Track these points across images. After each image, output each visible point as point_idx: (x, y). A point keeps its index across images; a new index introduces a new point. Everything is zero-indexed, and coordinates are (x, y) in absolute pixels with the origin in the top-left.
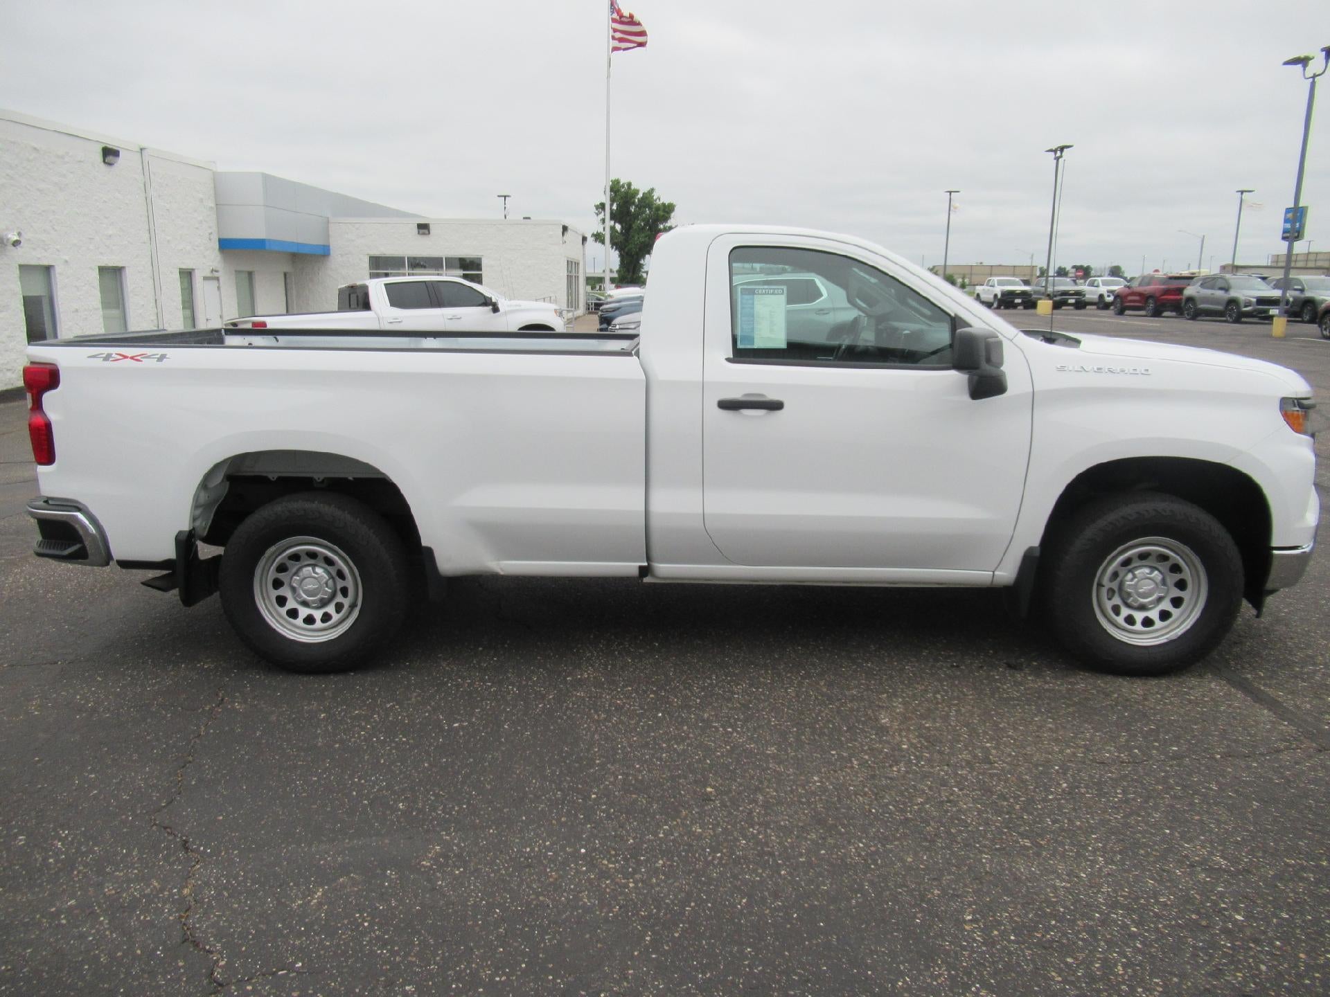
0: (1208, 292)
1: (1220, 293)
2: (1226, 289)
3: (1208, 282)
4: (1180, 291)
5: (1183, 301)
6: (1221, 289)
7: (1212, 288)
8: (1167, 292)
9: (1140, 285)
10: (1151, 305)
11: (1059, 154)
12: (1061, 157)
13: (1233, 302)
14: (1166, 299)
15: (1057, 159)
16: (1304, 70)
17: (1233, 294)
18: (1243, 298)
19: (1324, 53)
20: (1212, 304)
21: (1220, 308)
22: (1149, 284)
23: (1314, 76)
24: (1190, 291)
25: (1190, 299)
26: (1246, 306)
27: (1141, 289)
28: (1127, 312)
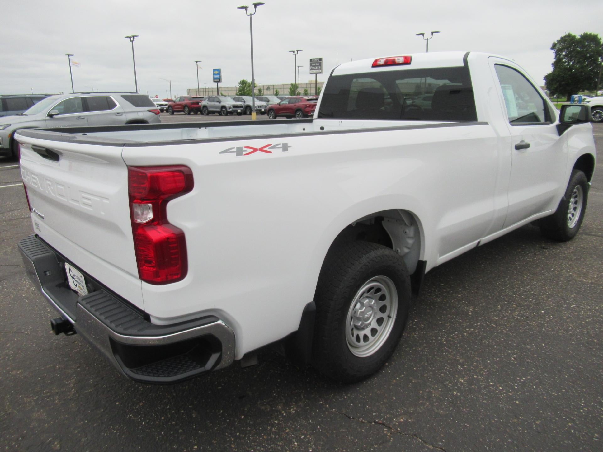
0: (212, 103)
1: (217, 104)
2: (220, 102)
3: (211, 99)
4: (198, 103)
5: (202, 107)
6: (217, 102)
7: (214, 101)
8: (193, 104)
9: (180, 101)
10: (187, 109)
11: (132, 39)
12: (134, 40)
13: (223, 107)
14: (194, 107)
15: (132, 42)
16: (246, 12)
17: (223, 104)
18: (228, 106)
19: (254, 6)
20: (215, 108)
21: (219, 110)
22: (184, 101)
23: (251, 15)
24: (203, 103)
25: (205, 107)
26: (229, 109)
27: (181, 103)
28: (175, 113)
